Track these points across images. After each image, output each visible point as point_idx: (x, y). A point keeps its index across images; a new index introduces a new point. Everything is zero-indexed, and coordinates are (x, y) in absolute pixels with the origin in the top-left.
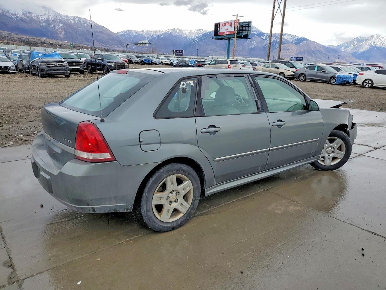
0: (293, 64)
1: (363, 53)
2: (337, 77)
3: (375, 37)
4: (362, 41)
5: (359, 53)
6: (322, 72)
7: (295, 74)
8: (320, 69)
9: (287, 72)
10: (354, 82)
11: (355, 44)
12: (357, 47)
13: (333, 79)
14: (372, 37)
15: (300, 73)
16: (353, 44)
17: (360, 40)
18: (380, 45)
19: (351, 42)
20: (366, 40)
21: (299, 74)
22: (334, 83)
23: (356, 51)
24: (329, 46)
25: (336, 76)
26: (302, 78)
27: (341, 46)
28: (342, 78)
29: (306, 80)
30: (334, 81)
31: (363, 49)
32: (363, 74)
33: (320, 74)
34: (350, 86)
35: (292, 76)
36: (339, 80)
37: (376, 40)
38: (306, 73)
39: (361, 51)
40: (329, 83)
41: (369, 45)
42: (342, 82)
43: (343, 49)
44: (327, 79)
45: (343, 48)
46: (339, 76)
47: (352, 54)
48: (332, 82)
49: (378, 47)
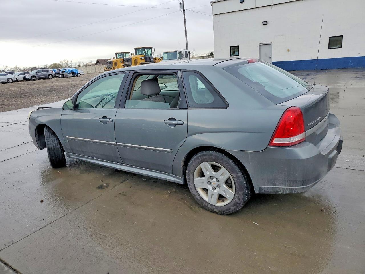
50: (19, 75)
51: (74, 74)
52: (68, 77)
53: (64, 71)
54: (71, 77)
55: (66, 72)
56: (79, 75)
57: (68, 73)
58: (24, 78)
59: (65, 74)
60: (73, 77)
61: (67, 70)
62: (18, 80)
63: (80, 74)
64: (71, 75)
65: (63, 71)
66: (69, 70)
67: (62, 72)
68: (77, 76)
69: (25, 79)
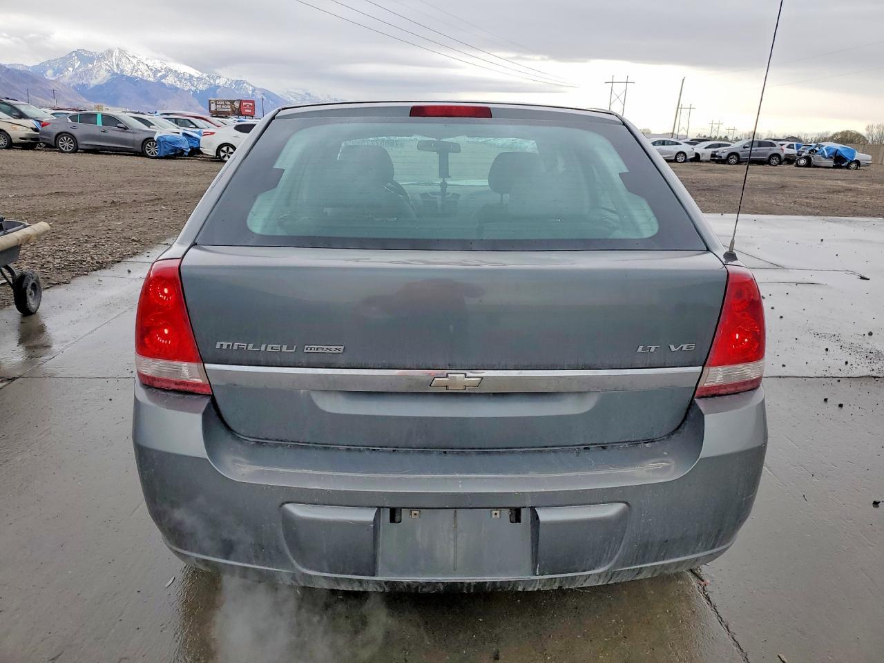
0: (17, 107)
1: (99, 88)
2: (158, 140)
3: (116, 53)
4: (91, 60)
5: (92, 86)
6: (119, 129)
7: (40, 135)
8: (110, 120)
9: (15, 129)
10: (195, 152)
11: (76, 66)
12: (82, 72)
13: (148, 145)
14: (110, 52)
15: (57, 131)
16: (73, 66)
17: (85, 57)
18: (132, 73)
19: (67, 59)
20: (99, 59)
21: (55, 134)
22: (155, 155)
23: (84, 82)
24: (12, 64)
25: (155, 139)
26: (67, 144)
27: (42, 67)
28: (170, 143)
29: (78, 149)
30: (153, 150)
31: (100, 79)
32: (212, 133)
33: (112, 132)
34: (184, 159)
35: (32, 139)
36: (165, 148)
37: (120, 60)
38: (72, 131)
39: (94, 82)
40: (142, 154)
41: (109, 71)
42: (172, 151)
43: (49, 74)
44: (134, 145)
45: (50, 72)
46: (162, 137)
47: (74, 87)
48: (148, 152)
49: (128, 77)
50: (706, 148)
51: (839, 161)
52: (822, 167)
53: (816, 151)
54: (828, 168)
55: (820, 153)
56: (853, 165)
57: (824, 157)
58: (713, 155)
59: (816, 159)
60: (834, 167)
61: (824, 149)
62: (702, 158)
63: (858, 162)
64: (831, 163)
65: (812, 150)
66: (828, 150)
67: (810, 153)
68: (848, 167)
69: (715, 159)
